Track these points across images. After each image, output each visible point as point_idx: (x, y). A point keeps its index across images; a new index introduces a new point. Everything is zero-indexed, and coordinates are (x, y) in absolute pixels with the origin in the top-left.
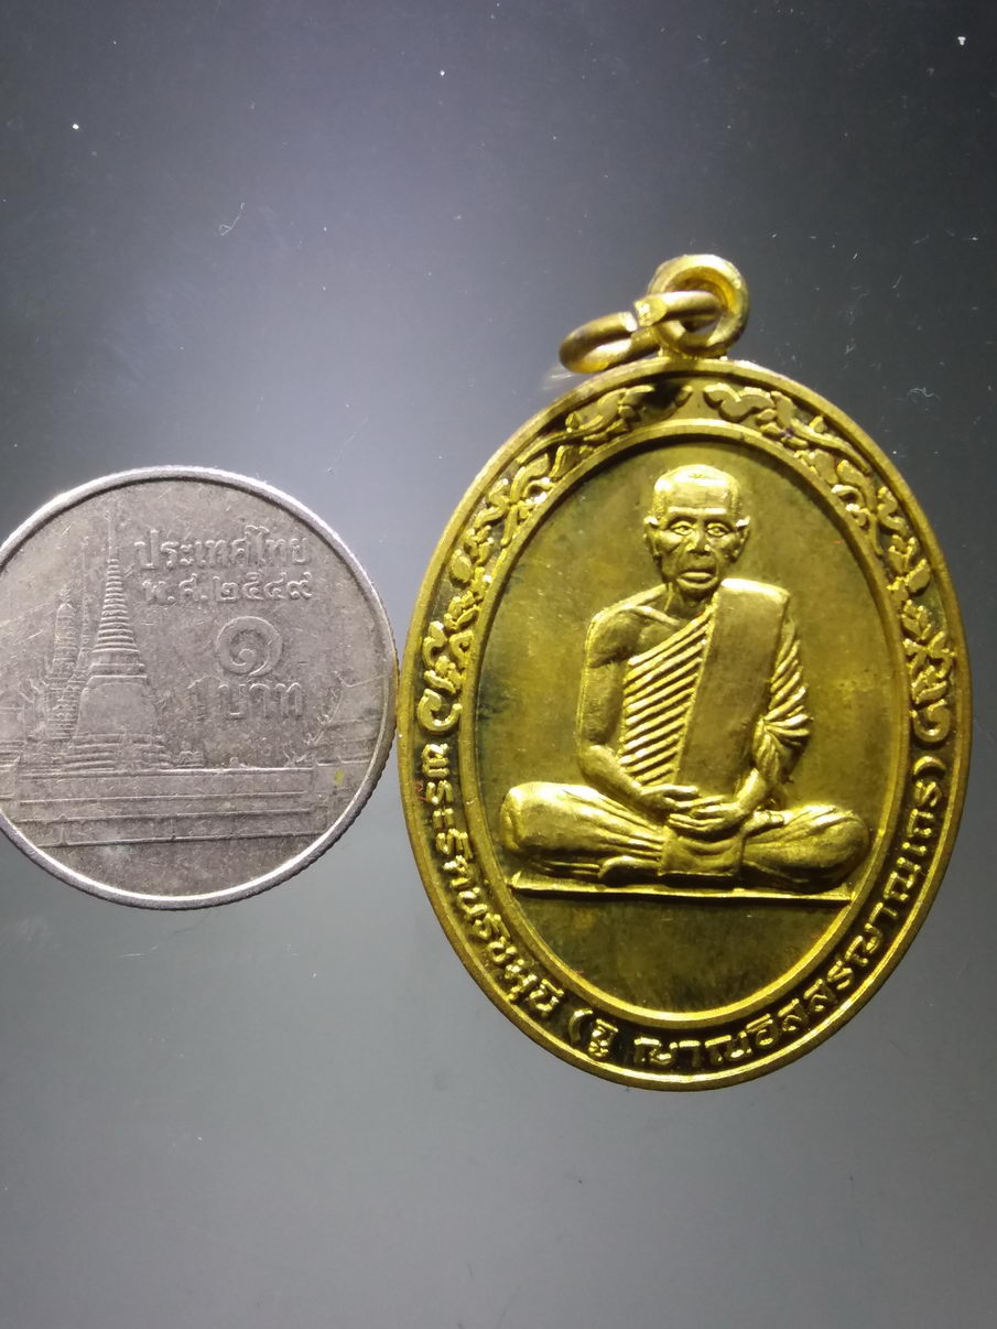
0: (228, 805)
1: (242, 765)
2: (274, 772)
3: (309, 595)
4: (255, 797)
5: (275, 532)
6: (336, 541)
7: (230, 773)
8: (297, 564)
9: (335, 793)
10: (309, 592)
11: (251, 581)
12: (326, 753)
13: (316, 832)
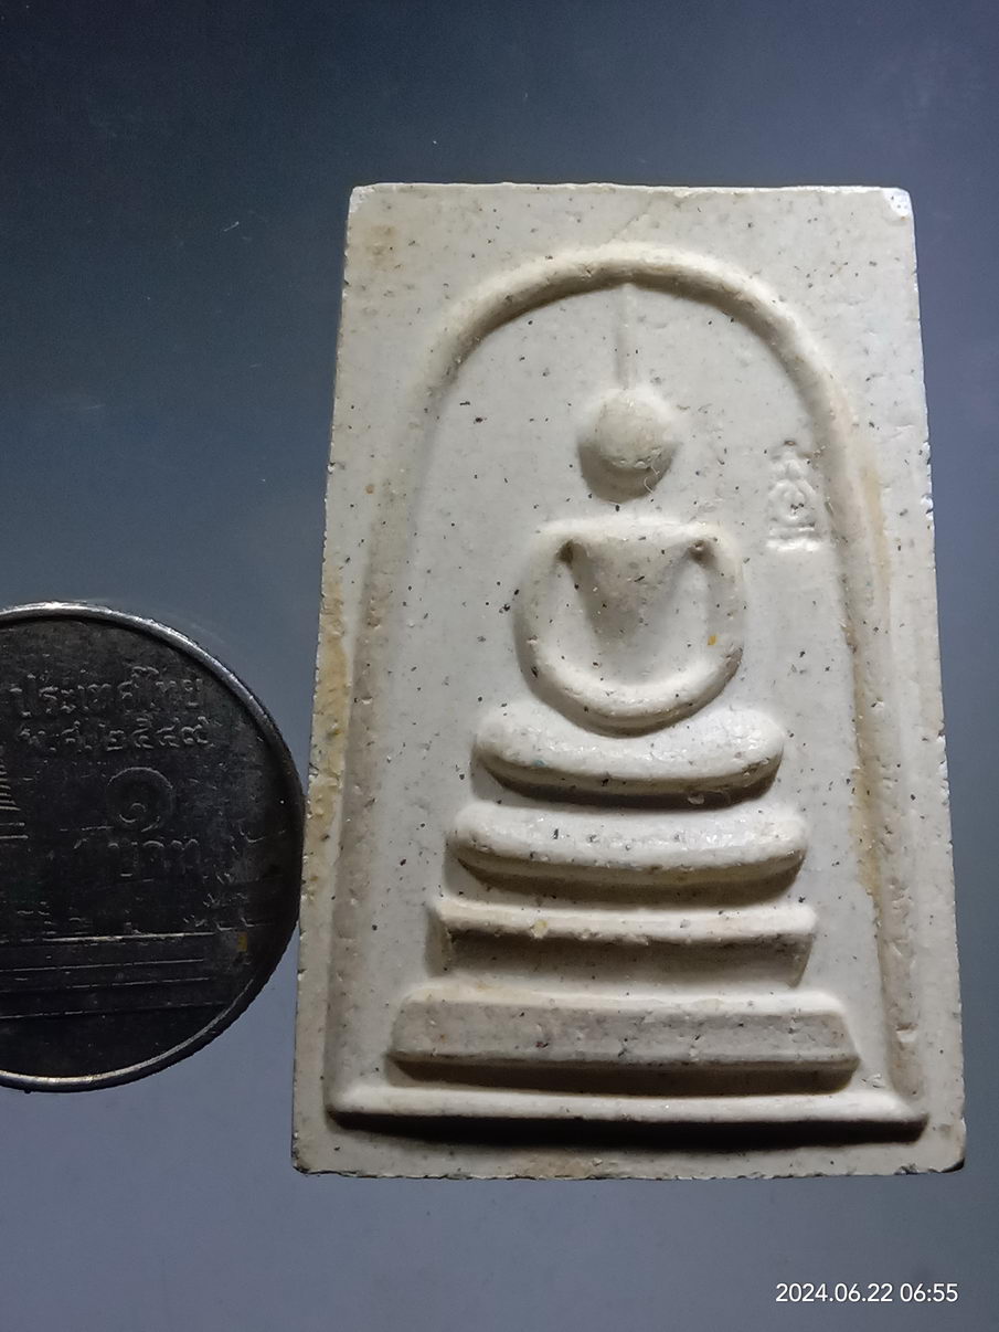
0: (120, 976)
1: (137, 931)
2: (172, 938)
3: (206, 742)
4: (152, 966)
5: (164, 674)
6: (232, 682)
7: (121, 941)
8: (188, 708)
9: (239, 960)
10: (205, 739)
11: (140, 728)
12: (228, 917)
13: (220, 1003)
